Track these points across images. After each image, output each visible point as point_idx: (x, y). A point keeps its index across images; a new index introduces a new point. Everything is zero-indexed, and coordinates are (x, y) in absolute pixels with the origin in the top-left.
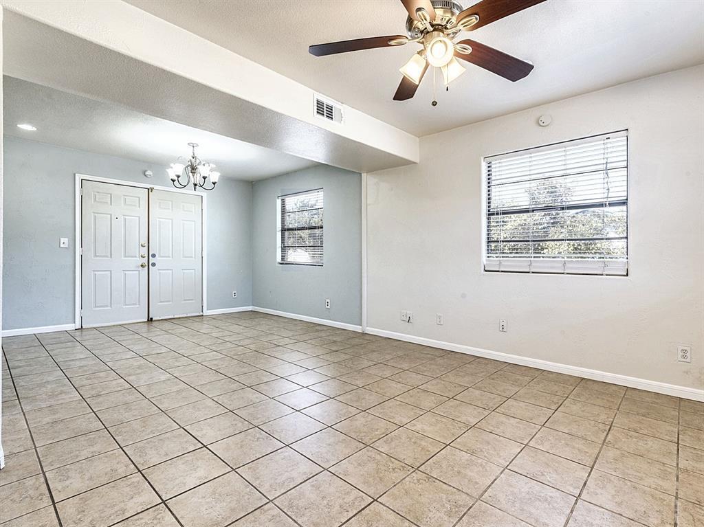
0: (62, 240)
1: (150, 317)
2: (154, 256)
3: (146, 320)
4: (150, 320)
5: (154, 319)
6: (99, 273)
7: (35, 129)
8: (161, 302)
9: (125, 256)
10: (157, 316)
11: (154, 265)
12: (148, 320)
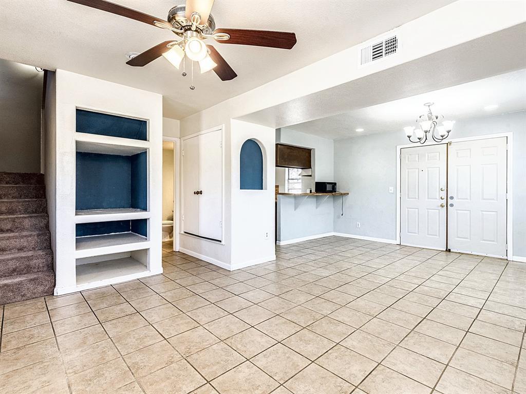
0: (390, 188)
1: (448, 248)
2: (452, 198)
3: (445, 250)
4: (448, 251)
5: (451, 251)
6: (411, 209)
7: (363, 130)
8: (458, 237)
9: (428, 198)
10: (454, 249)
11: (452, 205)
12: (447, 250)
